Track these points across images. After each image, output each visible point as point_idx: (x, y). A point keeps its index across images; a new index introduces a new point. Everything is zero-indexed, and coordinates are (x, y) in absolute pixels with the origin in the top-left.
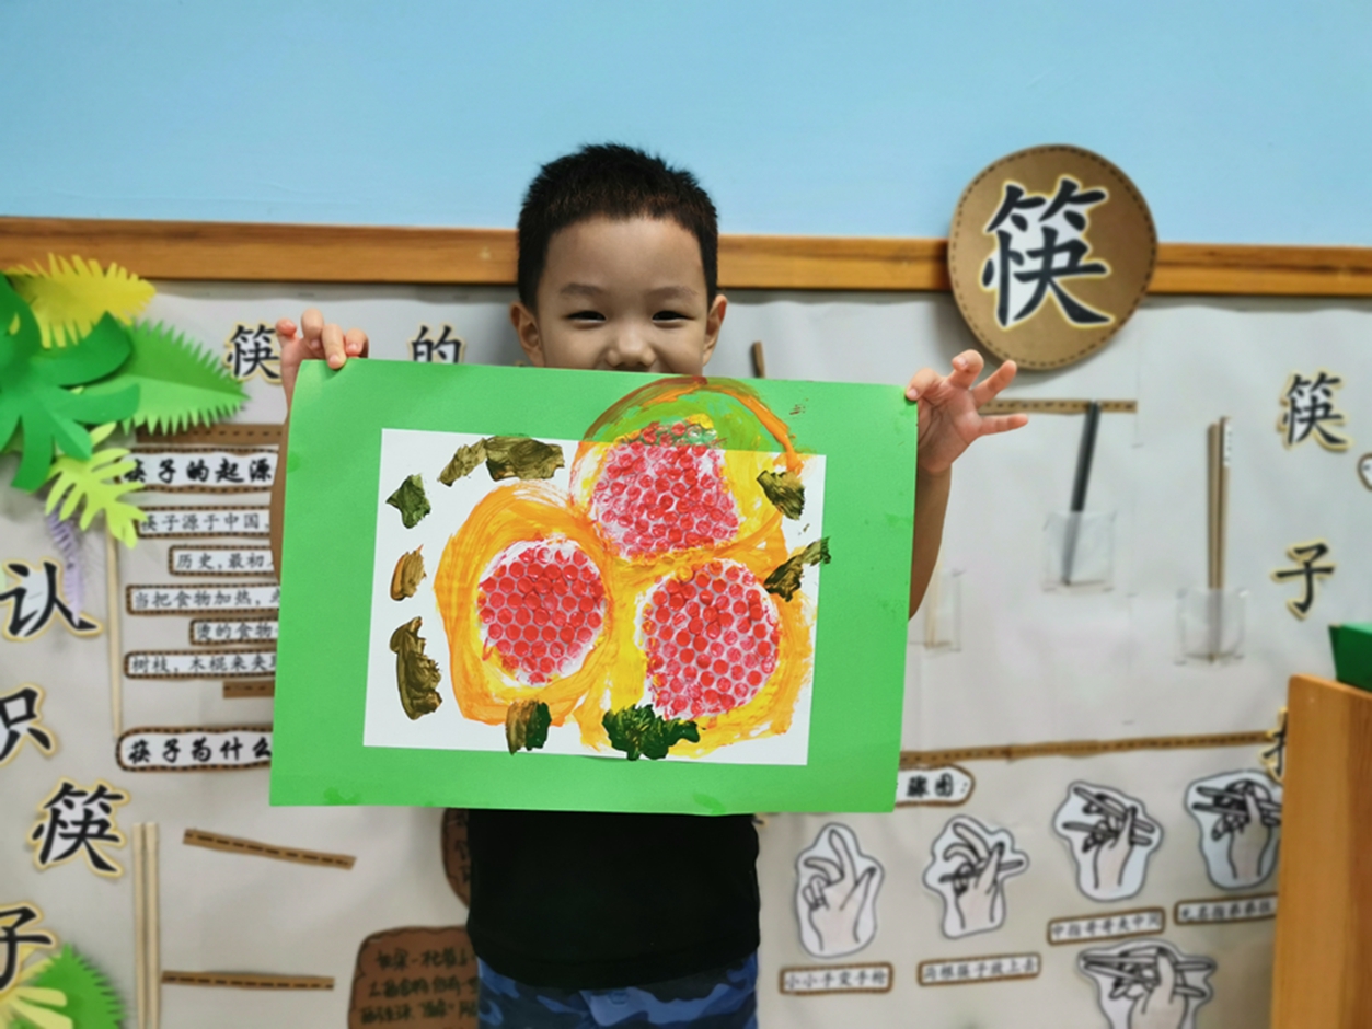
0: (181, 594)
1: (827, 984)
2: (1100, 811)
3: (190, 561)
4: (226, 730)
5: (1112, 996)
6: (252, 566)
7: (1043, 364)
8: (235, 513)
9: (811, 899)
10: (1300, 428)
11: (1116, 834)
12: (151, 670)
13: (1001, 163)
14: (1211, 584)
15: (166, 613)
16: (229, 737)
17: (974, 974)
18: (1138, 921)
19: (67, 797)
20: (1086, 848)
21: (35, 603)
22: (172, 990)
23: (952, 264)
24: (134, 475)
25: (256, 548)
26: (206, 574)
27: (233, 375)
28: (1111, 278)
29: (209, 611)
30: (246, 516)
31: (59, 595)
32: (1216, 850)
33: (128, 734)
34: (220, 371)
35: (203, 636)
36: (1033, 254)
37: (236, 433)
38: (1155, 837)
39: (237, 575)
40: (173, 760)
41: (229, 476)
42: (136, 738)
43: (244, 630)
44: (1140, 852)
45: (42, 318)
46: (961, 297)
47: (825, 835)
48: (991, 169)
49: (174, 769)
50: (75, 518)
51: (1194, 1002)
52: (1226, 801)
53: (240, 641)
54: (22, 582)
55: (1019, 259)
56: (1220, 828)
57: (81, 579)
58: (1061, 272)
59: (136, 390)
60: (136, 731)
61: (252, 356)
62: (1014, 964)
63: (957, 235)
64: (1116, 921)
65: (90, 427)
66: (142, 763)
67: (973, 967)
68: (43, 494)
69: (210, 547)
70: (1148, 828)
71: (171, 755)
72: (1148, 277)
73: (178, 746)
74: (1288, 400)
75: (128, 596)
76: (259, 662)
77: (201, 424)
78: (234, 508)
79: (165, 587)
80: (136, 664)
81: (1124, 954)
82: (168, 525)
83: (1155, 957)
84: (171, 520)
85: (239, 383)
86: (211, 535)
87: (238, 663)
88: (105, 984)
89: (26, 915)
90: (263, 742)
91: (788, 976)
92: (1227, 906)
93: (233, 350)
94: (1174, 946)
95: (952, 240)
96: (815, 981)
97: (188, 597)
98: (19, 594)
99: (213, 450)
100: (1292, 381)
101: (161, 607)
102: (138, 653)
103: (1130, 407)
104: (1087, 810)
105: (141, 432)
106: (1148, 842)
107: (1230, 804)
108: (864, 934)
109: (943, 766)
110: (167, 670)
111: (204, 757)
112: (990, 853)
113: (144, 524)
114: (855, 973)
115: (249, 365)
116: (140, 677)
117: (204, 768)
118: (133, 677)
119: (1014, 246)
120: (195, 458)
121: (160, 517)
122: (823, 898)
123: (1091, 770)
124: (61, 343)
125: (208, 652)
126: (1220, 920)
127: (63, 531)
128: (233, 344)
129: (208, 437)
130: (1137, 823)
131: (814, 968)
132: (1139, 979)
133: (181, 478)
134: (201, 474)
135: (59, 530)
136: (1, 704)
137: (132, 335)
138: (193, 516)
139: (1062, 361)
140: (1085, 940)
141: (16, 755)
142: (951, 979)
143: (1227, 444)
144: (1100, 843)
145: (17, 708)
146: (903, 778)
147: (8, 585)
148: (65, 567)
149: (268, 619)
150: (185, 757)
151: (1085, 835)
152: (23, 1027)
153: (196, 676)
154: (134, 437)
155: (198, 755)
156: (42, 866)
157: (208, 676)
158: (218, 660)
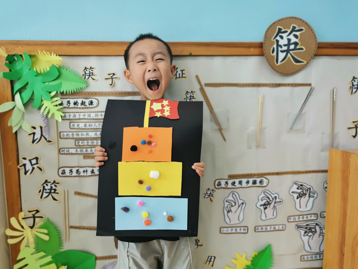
0: (73, 134)
1: (232, 231)
2: (301, 189)
3: (75, 125)
4: (84, 167)
5: (304, 236)
6: (89, 127)
8: (85, 114)
9: (228, 210)
10: (354, 90)
11: (305, 194)
12: (66, 153)
13: (276, 22)
14: (331, 131)
16: (85, 169)
18: (311, 217)
19: (46, 183)
20: (298, 198)
21: (38, 136)
22: (71, 230)
23: (264, 48)
24: (61, 104)
25: (90, 122)
26: (78, 129)
27: (84, 79)
28: (305, 51)
29: (79, 138)
30: (88, 114)
31: (44, 134)
35: (78, 144)
36: (285, 45)
37: (85, 94)
40: (71, 174)
41: (84, 105)
42: (63, 169)
43: (88, 143)
44: (311, 199)
46: (266, 57)
47: (231, 194)
48: (274, 23)
49: (72, 176)
50: (47, 115)
53: (87, 145)
54: (34, 131)
55: (281, 47)
58: (292, 50)
59: (61, 83)
60: (63, 167)
61: (89, 74)
62: (279, 227)
64: (305, 216)
65: (50, 93)
67: (268, 228)
68: (40, 108)
69: (79, 122)
70: (314, 193)
71: (71, 173)
73: (73, 171)
74: (351, 83)
75: (60, 134)
76: (91, 150)
77: (77, 92)
78: (85, 112)
80: (62, 151)
81: (307, 225)
82: (69, 117)
83: (315, 226)
85: (85, 81)
86: (80, 119)
87: (86, 151)
88: (56, 228)
89: (37, 211)
90: (93, 170)
91: (222, 229)
94: (320, 223)
95: (264, 42)
96: (229, 230)
97: (74, 134)
98: (34, 134)
99: (79, 98)
100: (352, 78)
101: (68, 137)
102: (62, 148)
103: (309, 85)
104: (298, 189)
105: (62, 93)
108: (241, 220)
109: (261, 177)
110: (70, 152)
111: (79, 174)
112: (273, 199)
113: (63, 117)
114: (239, 229)
115: (88, 77)
116: (63, 154)
117: (79, 176)
118: (62, 154)
119: (280, 43)
120: (75, 100)
121: (67, 115)
122: (231, 210)
123: (299, 178)
124: (42, 72)
125: (79, 148)
128: (84, 72)
129: (78, 95)
130: (311, 192)
131: (229, 227)
132: (311, 231)
133: (72, 105)
134: (77, 104)
135: (44, 117)
136: (30, 161)
137: (59, 69)
138: (75, 114)
139: (292, 73)
140: (297, 221)
141: (34, 173)
142: (263, 230)
143: (334, 95)
144: (301, 197)
145: (34, 162)
146: (251, 180)
147: (31, 132)
148: (45, 127)
149: (94, 140)
150: (74, 174)
151: (298, 195)
152: (37, 238)
153: (76, 154)
154: (60, 95)
155: (77, 173)
156: (41, 200)
157: (79, 154)
158: (82, 150)
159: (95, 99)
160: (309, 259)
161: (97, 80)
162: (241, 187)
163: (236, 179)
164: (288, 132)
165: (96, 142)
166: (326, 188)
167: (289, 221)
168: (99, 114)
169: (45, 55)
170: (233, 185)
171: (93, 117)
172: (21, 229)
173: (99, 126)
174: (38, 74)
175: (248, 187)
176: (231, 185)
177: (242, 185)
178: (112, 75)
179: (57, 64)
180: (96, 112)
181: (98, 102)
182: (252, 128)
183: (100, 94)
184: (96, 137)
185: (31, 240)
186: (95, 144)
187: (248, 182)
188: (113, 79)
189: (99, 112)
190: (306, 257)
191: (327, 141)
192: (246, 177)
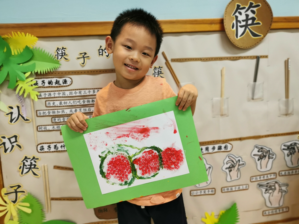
0: (49, 111)
1: (201, 193)
2: (261, 151)
3: (50, 104)
4: (61, 142)
5: (265, 193)
6: (65, 104)
7: (246, 47)
8: (60, 92)
11: (265, 156)
12: (43, 130)
14: (286, 98)
15: (45, 116)
16: (62, 144)
17: (234, 190)
18: (271, 176)
19: (26, 159)
20: (259, 160)
21: (15, 115)
22: (53, 202)
23: (225, 24)
24: (36, 84)
25: (65, 100)
26: (54, 107)
27: (57, 59)
28: (262, 25)
29: (56, 115)
30: (62, 93)
31: (20, 113)
32: (288, 159)
33: (39, 144)
34: (54, 58)
35: (55, 121)
36: (243, 21)
37: (59, 73)
38: (274, 157)
39: (61, 106)
40: (50, 150)
41: (58, 83)
42: (41, 145)
43: (64, 119)
44: (271, 160)
45: (12, 48)
46: (227, 32)
49: (50, 152)
50: (23, 95)
51: (283, 193)
52: (290, 148)
53: (63, 122)
54: (12, 111)
55: (240, 22)
56: (289, 154)
57: (26, 109)
58: (250, 25)
59: (35, 64)
60: (41, 144)
61: (61, 55)
62: (243, 187)
63: (225, 17)
64: (266, 176)
65: (25, 73)
66: (43, 151)
67: (234, 188)
68: (15, 89)
69: (55, 100)
70: (273, 155)
72: (271, 25)
73: (51, 147)
75: (37, 113)
77: (51, 71)
78: (60, 91)
79: (45, 110)
80: (39, 128)
81: (268, 183)
82: (44, 96)
83: (275, 184)
84: (45, 94)
85: (59, 61)
86: (55, 97)
88: (38, 201)
89: (19, 186)
91: (192, 192)
92: (291, 171)
93: (57, 54)
94: (279, 181)
95: (224, 18)
96: (198, 193)
97: (50, 112)
98: (11, 113)
99: (54, 77)
101: (44, 115)
102: (40, 126)
103: (266, 57)
104: (258, 151)
105: (37, 74)
106: (273, 158)
107: (291, 149)
109: (225, 143)
110: (47, 129)
111: (57, 149)
112: (237, 162)
113: (39, 96)
114: (207, 191)
115: (61, 57)
116: (41, 131)
117: (57, 151)
118: (39, 131)
119: (239, 19)
120: (50, 79)
121: (42, 94)
123: (259, 142)
124: (16, 54)
125: (56, 125)
126: (289, 175)
127: (20, 98)
128: (56, 52)
129: (52, 74)
130: (270, 154)
131: (198, 190)
132: (271, 189)
133: (47, 84)
134: (51, 83)
136: (9, 139)
138: (50, 93)
140: (259, 181)
141: (14, 150)
142: (229, 191)
143: (289, 65)
144: (262, 159)
145: (13, 140)
146: (217, 146)
147: (9, 111)
148: (21, 106)
150: (52, 149)
151: (258, 157)
152: (20, 212)
153: (53, 130)
154: (35, 75)
155: (55, 148)
156: (22, 175)
157: (56, 130)
158: (58, 126)
159: (69, 77)
160: (271, 213)
161: (69, 59)
162: (208, 153)
163: (203, 145)
166: (284, 149)
167: (252, 180)
168: (74, 92)
171: (67, 95)
172: (3, 203)
173: (74, 103)
175: (214, 153)
177: (208, 151)
178: (83, 54)
180: (70, 90)
181: (72, 80)
182: (216, 99)
183: (72, 73)
185: (15, 214)
187: (214, 148)
188: (85, 58)
189: (73, 90)
190: (267, 212)
192: (212, 144)
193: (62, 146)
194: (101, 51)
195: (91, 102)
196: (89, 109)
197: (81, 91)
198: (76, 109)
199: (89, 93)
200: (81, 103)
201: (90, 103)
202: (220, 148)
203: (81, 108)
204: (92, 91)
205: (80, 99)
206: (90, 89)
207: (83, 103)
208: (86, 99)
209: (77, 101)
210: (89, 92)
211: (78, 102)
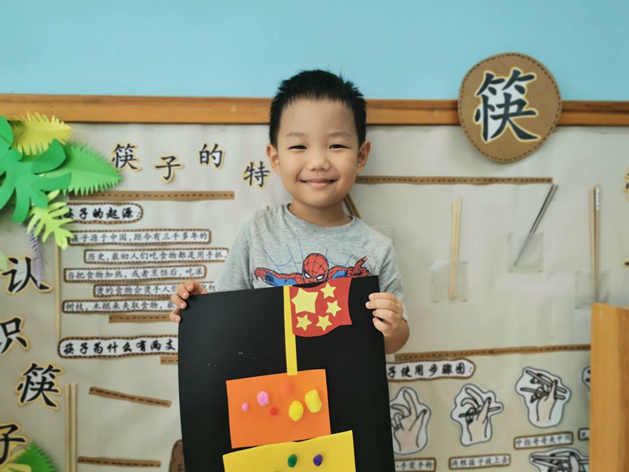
0: (90, 272)
1: (403, 469)
2: (539, 382)
3: (94, 257)
4: (110, 339)
6: (123, 259)
7: (506, 160)
8: (115, 233)
9: (395, 425)
11: (547, 394)
12: (75, 309)
13: (483, 62)
15: (82, 281)
16: (112, 342)
17: (477, 465)
18: (560, 438)
19: (34, 371)
20: (532, 401)
21: (20, 277)
22: (83, 466)
23: (459, 111)
24: (68, 215)
25: (125, 250)
26: (101, 263)
27: (114, 167)
28: (538, 117)
29: (102, 281)
30: (120, 235)
31: (32, 273)
35: (100, 293)
36: (499, 106)
37: (116, 196)
38: (567, 395)
40: (85, 353)
41: (113, 216)
42: (67, 342)
43: (119, 290)
44: (560, 403)
46: (465, 127)
47: (402, 393)
48: (478, 65)
49: (85, 357)
50: (40, 237)
53: (117, 295)
54: (15, 267)
55: (493, 109)
58: (514, 115)
59: (70, 174)
60: (68, 339)
61: (124, 158)
62: (497, 459)
63: (462, 97)
64: (548, 438)
65: (47, 193)
66: (70, 354)
67: (476, 460)
68: (26, 223)
69: (103, 250)
70: (564, 391)
71: (84, 351)
72: (557, 116)
73: (87, 346)
74: (628, 177)
75: (65, 273)
76: (126, 305)
77: (100, 191)
78: (115, 231)
80: (68, 306)
81: (553, 455)
82: (83, 239)
83: (569, 457)
84: (85, 237)
85: (117, 172)
86: (104, 244)
87: (116, 306)
88: (50, 462)
89: (14, 428)
90: (127, 344)
93: (115, 156)
94: (578, 451)
95: (460, 100)
96: (397, 467)
97: (93, 274)
98: (14, 272)
99: (105, 203)
101: (80, 279)
102: (69, 301)
103: (549, 180)
104: (532, 382)
105: (71, 194)
106: (564, 398)
108: (421, 443)
109: (460, 359)
110: (82, 309)
111: (99, 351)
112: (484, 403)
113: (72, 239)
114: (417, 462)
115: (123, 163)
116: (70, 312)
117: (99, 357)
118: (66, 312)
119: (490, 102)
121: (80, 235)
122: (401, 425)
123: (534, 361)
124: (35, 153)
125: (102, 301)
128: (115, 153)
129: (103, 197)
130: (558, 388)
131: (397, 460)
132: (561, 468)
133: (90, 217)
134: (99, 215)
135: (33, 241)
136: (3, 325)
137: (67, 149)
138: (96, 235)
139: (515, 158)
140: (533, 448)
141: (11, 349)
142: (466, 466)
143: (597, 199)
144: (540, 398)
145: (11, 327)
146: (440, 365)
147: (8, 268)
148: (35, 259)
149: (131, 285)
150: (91, 352)
151: (532, 394)
153: (96, 312)
154: (67, 198)
155: (97, 350)
156: (21, 404)
157: (102, 312)
158: (107, 304)
159: (136, 205)
161: (139, 168)
162: (421, 379)
163: (411, 362)
164: (510, 271)
165: (136, 289)
166: (588, 380)
167: (517, 446)
168: (143, 234)
169: (39, 121)
170: (404, 375)
171: (130, 240)
173: (142, 258)
174: (25, 158)
175: (434, 379)
176: (401, 374)
177: (422, 374)
178: (169, 160)
179: (62, 139)
180: (136, 231)
181: (142, 210)
182: (440, 263)
183: (144, 196)
184: (136, 280)
186: (133, 292)
187: (434, 369)
188: (172, 168)
189: (143, 230)
191: (586, 289)
192: (429, 359)
193: (110, 345)
194: (204, 154)
195: (177, 256)
196: (172, 271)
197: (159, 232)
198: (146, 269)
199: (176, 239)
200: (157, 258)
201: (175, 258)
202: (447, 369)
203: (156, 269)
204: (181, 233)
205: (156, 250)
206: (178, 230)
207: (162, 259)
208: (167, 250)
209: (150, 253)
210: (176, 235)
211: (151, 255)
